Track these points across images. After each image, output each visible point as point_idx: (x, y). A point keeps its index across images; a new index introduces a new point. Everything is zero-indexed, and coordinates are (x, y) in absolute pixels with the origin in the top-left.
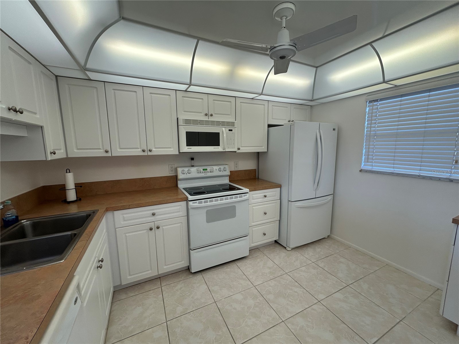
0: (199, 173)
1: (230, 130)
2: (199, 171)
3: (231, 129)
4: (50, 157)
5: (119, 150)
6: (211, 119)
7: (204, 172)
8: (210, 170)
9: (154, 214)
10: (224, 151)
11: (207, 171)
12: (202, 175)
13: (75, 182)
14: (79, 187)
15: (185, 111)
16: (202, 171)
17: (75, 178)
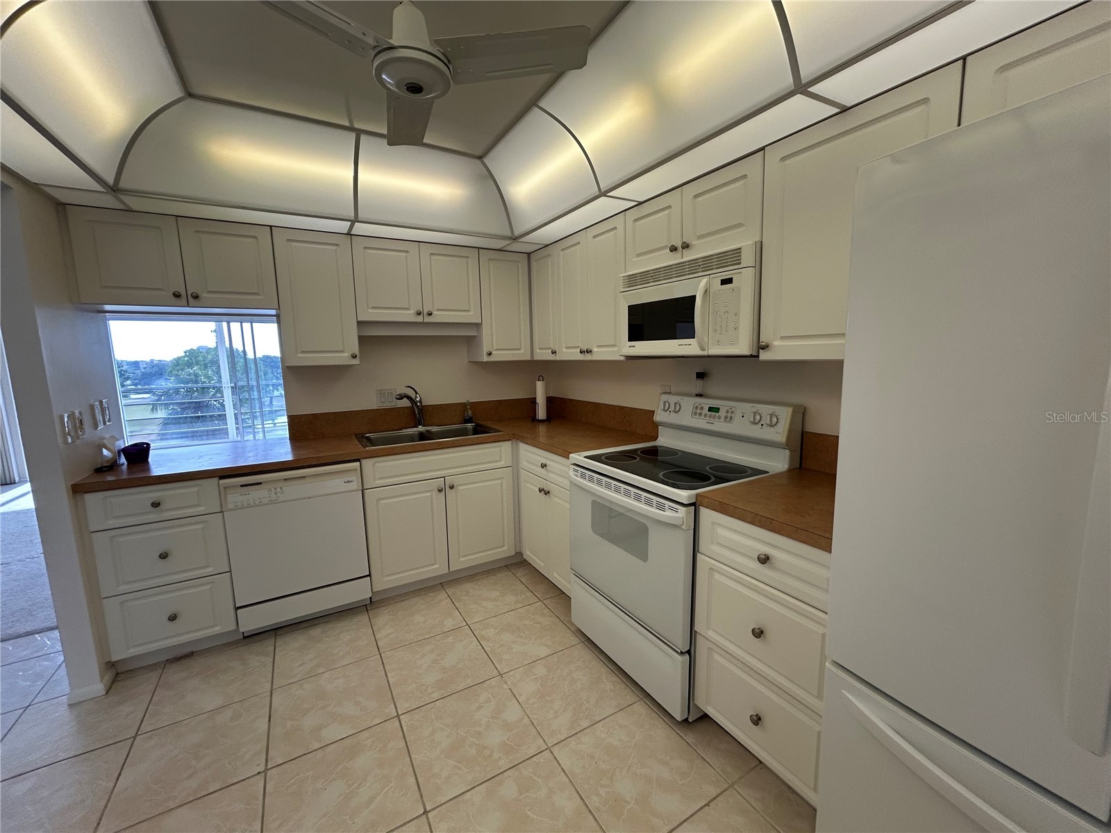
0: (697, 416)
1: (724, 282)
2: (698, 411)
3: (726, 276)
4: (485, 359)
5: (564, 350)
6: (689, 256)
7: (710, 416)
8: (727, 412)
9: (544, 466)
10: (705, 353)
11: (717, 414)
12: (701, 423)
13: (546, 394)
14: (550, 401)
15: (638, 255)
16: (706, 410)
17: (547, 388)
